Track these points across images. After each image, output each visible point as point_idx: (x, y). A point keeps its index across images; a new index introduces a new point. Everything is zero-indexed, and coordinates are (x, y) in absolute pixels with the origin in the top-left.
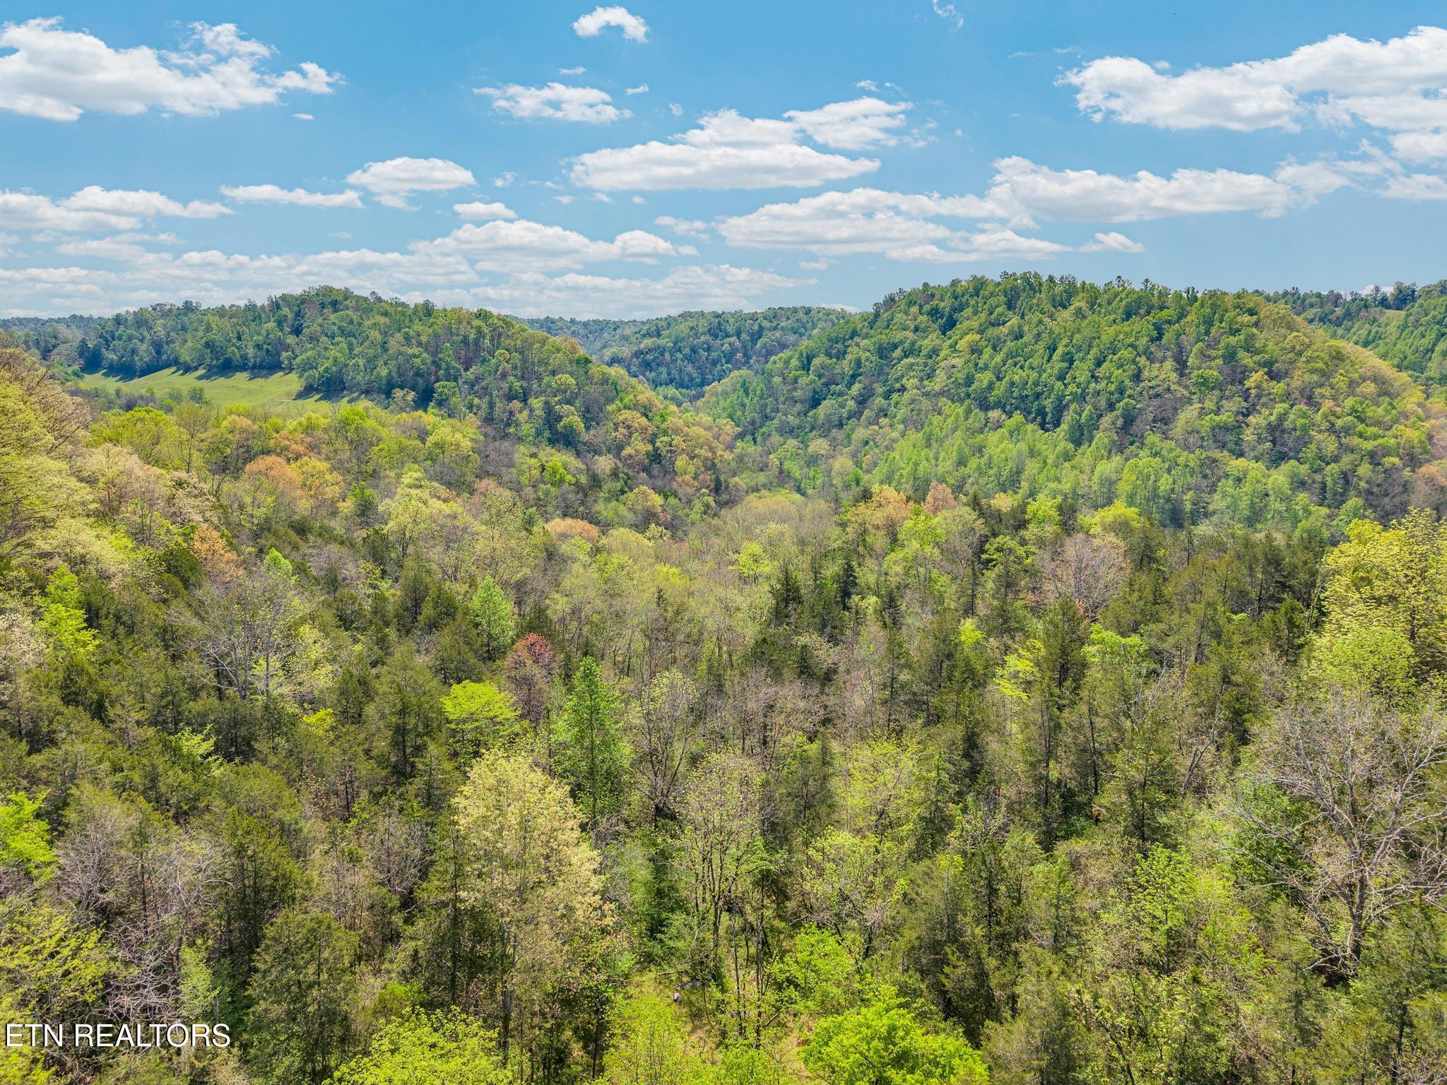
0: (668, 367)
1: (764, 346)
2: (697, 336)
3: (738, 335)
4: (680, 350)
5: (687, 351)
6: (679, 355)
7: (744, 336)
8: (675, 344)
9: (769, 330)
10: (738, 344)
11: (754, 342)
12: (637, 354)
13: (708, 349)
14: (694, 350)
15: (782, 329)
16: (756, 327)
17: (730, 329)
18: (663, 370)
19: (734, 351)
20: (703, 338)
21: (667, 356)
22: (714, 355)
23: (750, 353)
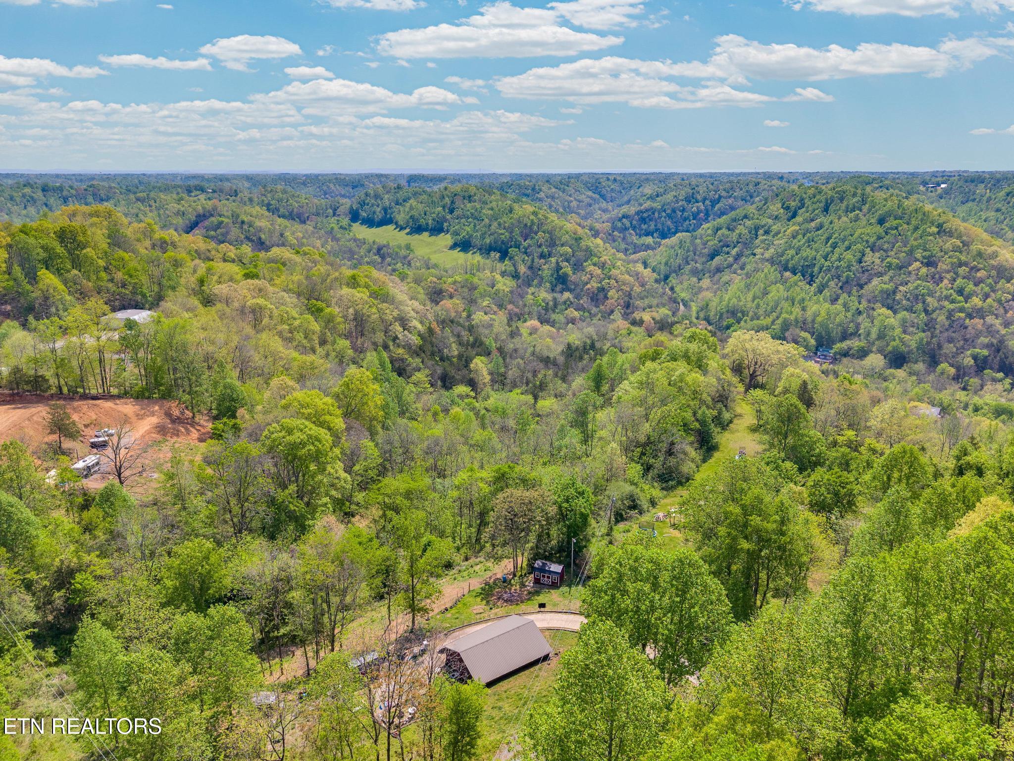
0: (656, 221)
1: (720, 209)
2: (677, 202)
3: (704, 201)
4: (665, 211)
5: (669, 211)
6: (664, 214)
7: (707, 202)
8: (662, 207)
9: (726, 198)
10: (702, 207)
11: (713, 206)
12: (638, 213)
13: (684, 210)
14: (674, 211)
15: (735, 198)
16: (717, 196)
17: (699, 197)
18: (652, 224)
19: (699, 212)
20: (680, 203)
21: (656, 215)
22: (686, 214)
23: (710, 213)
